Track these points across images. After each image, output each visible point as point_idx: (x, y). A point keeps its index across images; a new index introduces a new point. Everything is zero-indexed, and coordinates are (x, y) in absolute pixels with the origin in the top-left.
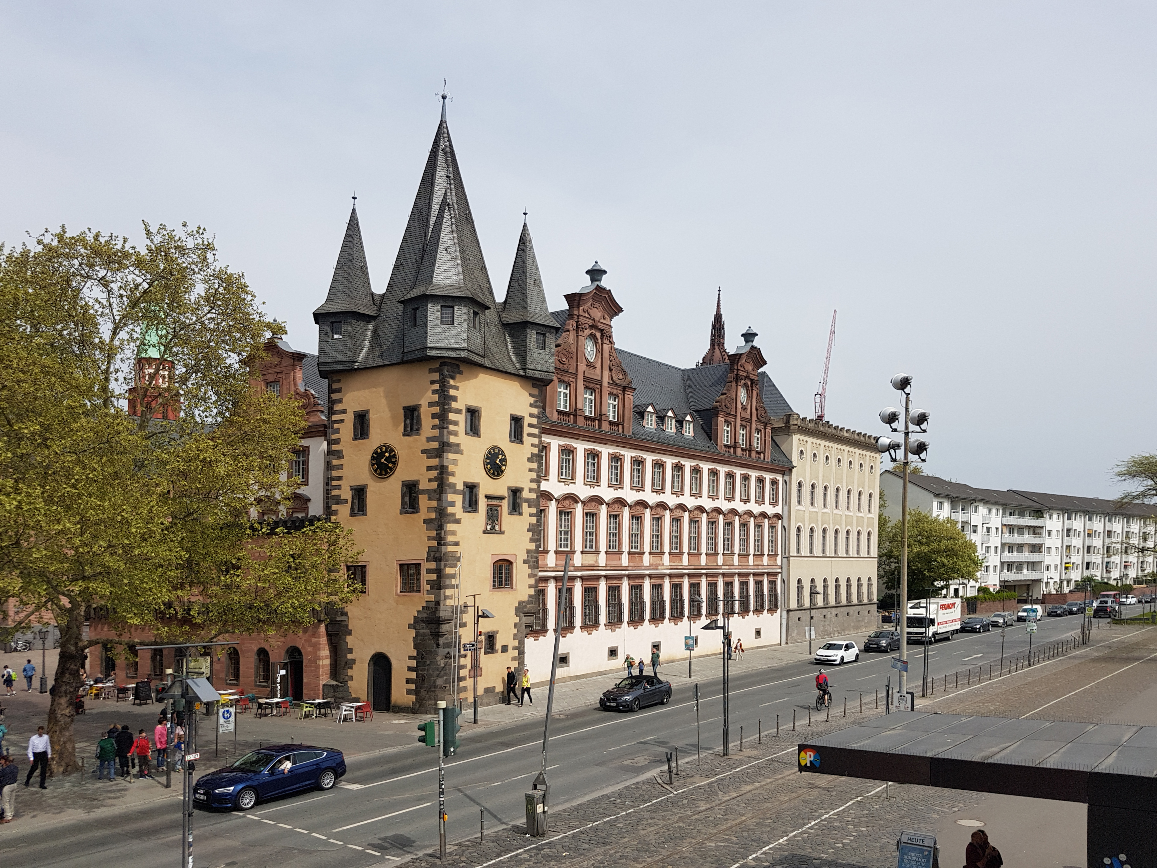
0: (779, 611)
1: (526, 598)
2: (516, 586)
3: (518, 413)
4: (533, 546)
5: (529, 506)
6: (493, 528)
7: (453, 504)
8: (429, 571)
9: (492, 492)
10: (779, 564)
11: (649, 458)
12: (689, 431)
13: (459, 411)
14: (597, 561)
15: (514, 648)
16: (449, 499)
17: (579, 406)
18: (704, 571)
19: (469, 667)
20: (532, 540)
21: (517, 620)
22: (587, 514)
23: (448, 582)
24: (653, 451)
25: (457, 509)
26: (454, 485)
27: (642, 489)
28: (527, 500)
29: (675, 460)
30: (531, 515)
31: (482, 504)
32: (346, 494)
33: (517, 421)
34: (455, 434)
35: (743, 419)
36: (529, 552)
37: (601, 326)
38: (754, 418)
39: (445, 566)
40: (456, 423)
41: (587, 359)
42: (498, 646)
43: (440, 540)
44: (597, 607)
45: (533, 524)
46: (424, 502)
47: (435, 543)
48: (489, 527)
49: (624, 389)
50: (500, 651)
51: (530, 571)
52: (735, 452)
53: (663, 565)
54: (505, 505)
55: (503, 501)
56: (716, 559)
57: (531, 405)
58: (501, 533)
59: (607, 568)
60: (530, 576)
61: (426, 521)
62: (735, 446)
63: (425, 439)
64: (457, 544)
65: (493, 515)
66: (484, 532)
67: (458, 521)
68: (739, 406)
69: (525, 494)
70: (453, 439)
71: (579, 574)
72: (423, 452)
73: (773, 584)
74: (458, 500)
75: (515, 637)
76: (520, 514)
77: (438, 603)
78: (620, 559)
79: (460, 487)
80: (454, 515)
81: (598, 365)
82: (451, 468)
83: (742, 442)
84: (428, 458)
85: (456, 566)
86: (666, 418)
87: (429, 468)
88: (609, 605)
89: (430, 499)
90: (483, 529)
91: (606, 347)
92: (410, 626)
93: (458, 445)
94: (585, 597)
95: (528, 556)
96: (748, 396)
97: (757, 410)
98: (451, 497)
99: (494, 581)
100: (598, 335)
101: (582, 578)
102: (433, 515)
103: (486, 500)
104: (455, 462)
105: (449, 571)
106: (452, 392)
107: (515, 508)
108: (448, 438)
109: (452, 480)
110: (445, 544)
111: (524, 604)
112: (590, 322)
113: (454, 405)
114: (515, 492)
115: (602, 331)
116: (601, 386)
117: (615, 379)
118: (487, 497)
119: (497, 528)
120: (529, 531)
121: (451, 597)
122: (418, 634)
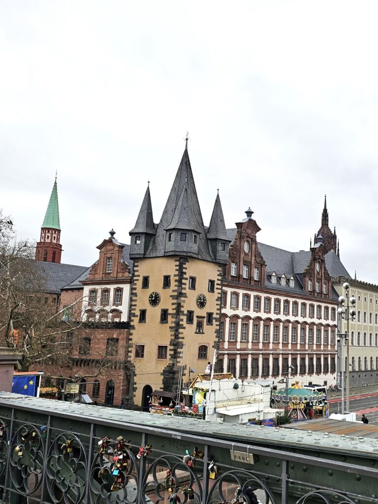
0: (336, 372)
2: (209, 358)
3: (212, 279)
4: (217, 340)
5: (216, 321)
6: (199, 331)
7: (182, 320)
8: (171, 350)
9: (199, 315)
10: (336, 349)
11: (273, 297)
12: (292, 284)
13: (186, 279)
14: (247, 346)
16: (181, 318)
17: (241, 274)
18: (299, 352)
20: (217, 337)
22: (243, 324)
23: (178, 355)
24: (275, 294)
25: (184, 323)
26: (183, 312)
27: (269, 312)
28: (215, 318)
29: (286, 298)
30: (217, 325)
31: (195, 320)
32: (138, 313)
33: (212, 282)
34: (185, 289)
35: (317, 279)
36: (215, 342)
37: (251, 237)
38: (323, 278)
39: (178, 348)
40: (185, 284)
41: (245, 252)
43: (176, 336)
44: (247, 368)
45: (218, 330)
46: (170, 318)
47: (173, 338)
48: (198, 331)
49: (262, 265)
51: (215, 351)
52: (314, 295)
53: (279, 349)
54: (205, 320)
56: (305, 346)
57: (218, 275)
58: (203, 333)
59: (252, 350)
60: (216, 353)
61: (171, 328)
62: (314, 291)
63: (172, 291)
64: (183, 338)
65: (200, 325)
66: (195, 333)
67: (184, 328)
68: (316, 272)
69: (214, 316)
70: (183, 291)
71: (239, 352)
72: (171, 296)
73: (333, 359)
74: (185, 318)
76: (212, 325)
77: (173, 364)
78: (258, 346)
79: (186, 312)
80: (183, 325)
81: (250, 254)
82: (182, 304)
83: (317, 290)
84: (172, 299)
85: (182, 348)
86: (282, 278)
87: (173, 304)
88: (252, 367)
89: (172, 317)
90: (195, 331)
91: (254, 246)
92: (161, 374)
93: (186, 294)
94: (242, 363)
95: (214, 344)
96: (320, 268)
97: (324, 274)
98: (182, 317)
99: (199, 355)
100: (250, 241)
101: (240, 354)
102: (173, 325)
103: (196, 318)
104: (184, 301)
105: (179, 350)
106: (184, 270)
107: (210, 322)
108: (181, 291)
109: (182, 309)
110: (178, 338)
112: (246, 235)
113: (185, 276)
114: (210, 315)
115: (252, 238)
116: (251, 263)
117: (257, 261)
118: (197, 317)
119: (201, 331)
120: (215, 332)
121: (179, 362)
122: (164, 378)
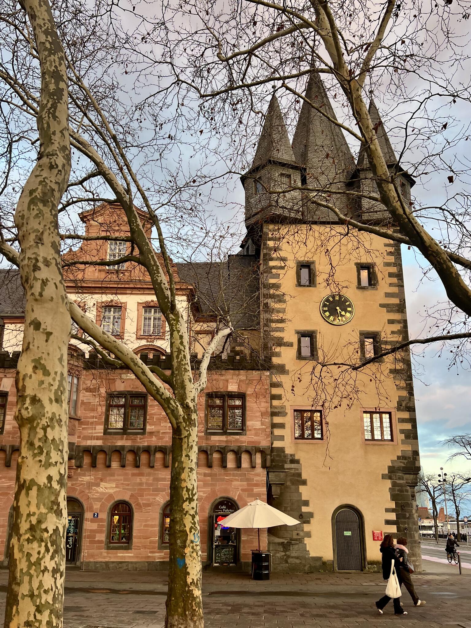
8: (401, 420)
32: (290, 337)
43: (410, 390)
61: (392, 371)
63: (383, 295)
72: (382, 306)
77: (415, 453)
84: (388, 312)
87: (391, 322)
92: (385, 476)
102: (400, 366)
122: (394, 484)
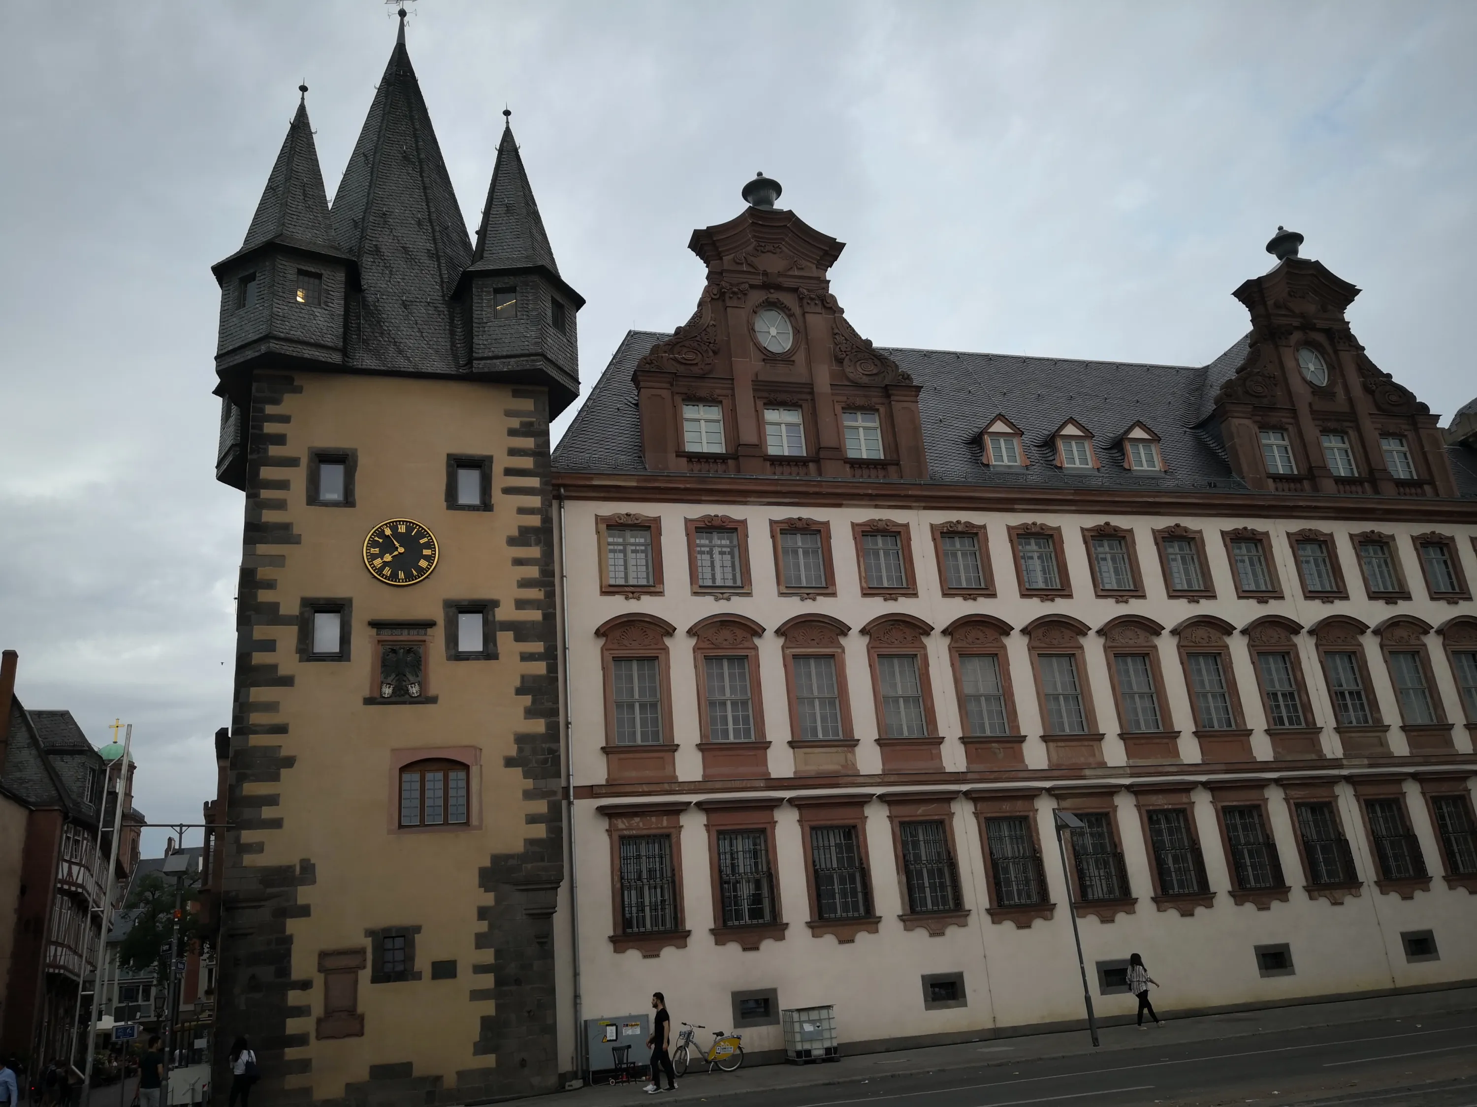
1: (518, 847)
2: (481, 820)
3: (471, 450)
5: (519, 639)
6: (399, 692)
7: (266, 647)
9: (391, 612)
11: (997, 524)
15: (479, 969)
16: (257, 636)
17: (746, 439)
19: (318, 1010)
20: (528, 713)
21: (489, 899)
25: (282, 656)
26: (275, 606)
28: (512, 626)
30: (527, 658)
31: (362, 645)
33: (471, 467)
34: (281, 505)
36: (521, 739)
40: (283, 485)
42: (423, 963)
45: (537, 675)
48: (384, 692)
50: (427, 972)
51: (529, 784)
54: (438, 637)
55: (430, 631)
57: (512, 432)
58: (429, 699)
60: (528, 795)
64: (279, 729)
65: (397, 666)
66: (371, 702)
67: (285, 681)
69: (505, 612)
70: (269, 518)
75: (481, 941)
76: (490, 657)
79: (289, 611)
80: (273, 667)
82: (265, 574)
86: (1059, 442)
90: (367, 693)
93: (287, 527)
95: (520, 750)
96: (1332, 368)
98: (261, 632)
103: (372, 632)
104: (277, 560)
105: (251, 788)
106: (273, 428)
109: (267, 596)
111: (511, 862)
113: (274, 451)
116: (812, 393)
118: (376, 625)
119: (413, 690)
120: (523, 692)
121: (259, 848)
